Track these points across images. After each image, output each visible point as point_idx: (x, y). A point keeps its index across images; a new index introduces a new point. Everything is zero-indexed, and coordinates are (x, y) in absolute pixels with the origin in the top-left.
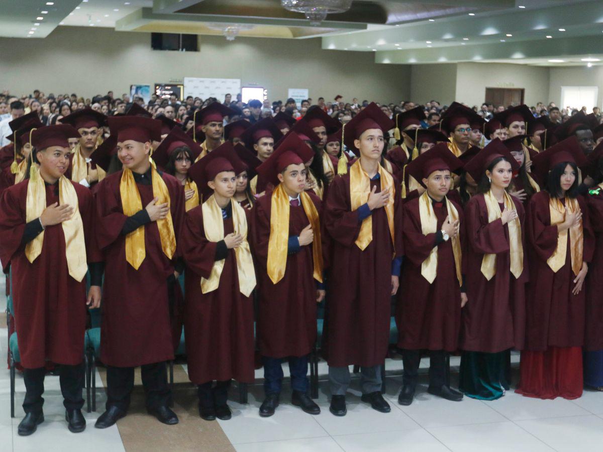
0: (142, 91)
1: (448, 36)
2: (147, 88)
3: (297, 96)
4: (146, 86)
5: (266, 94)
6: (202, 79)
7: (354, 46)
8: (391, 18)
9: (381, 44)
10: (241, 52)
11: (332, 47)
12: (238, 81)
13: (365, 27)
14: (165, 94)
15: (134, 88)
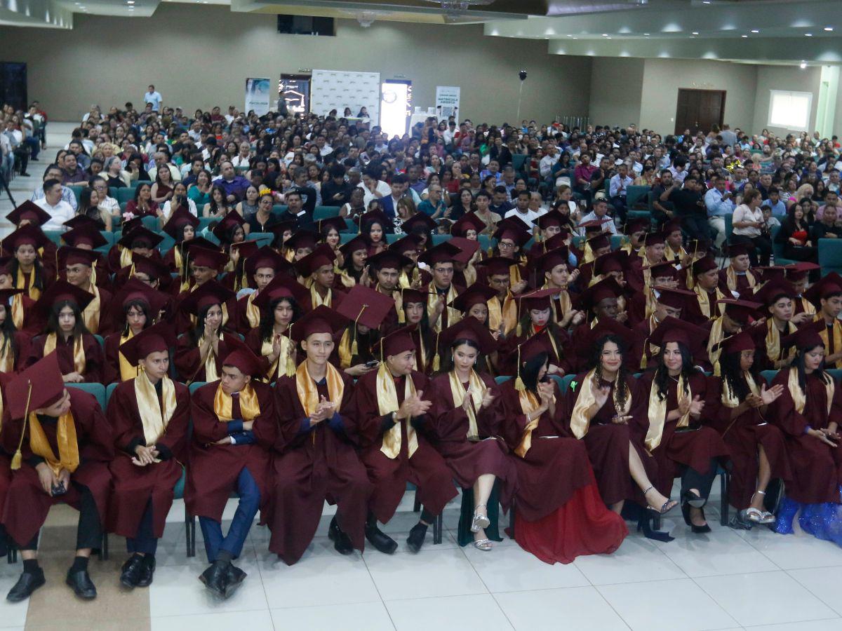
0: (260, 86)
1: (625, 31)
2: (266, 82)
3: (447, 95)
4: (265, 79)
5: (410, 90)
6: (334, 72)
7: (520, 34)
8: (553, 9)
9: (550, 33)
10: (385, 37)
11: (495, 33)
12: (377, 75)
13: (526, 18)
14: (288, 89)
15: (251, 81)
